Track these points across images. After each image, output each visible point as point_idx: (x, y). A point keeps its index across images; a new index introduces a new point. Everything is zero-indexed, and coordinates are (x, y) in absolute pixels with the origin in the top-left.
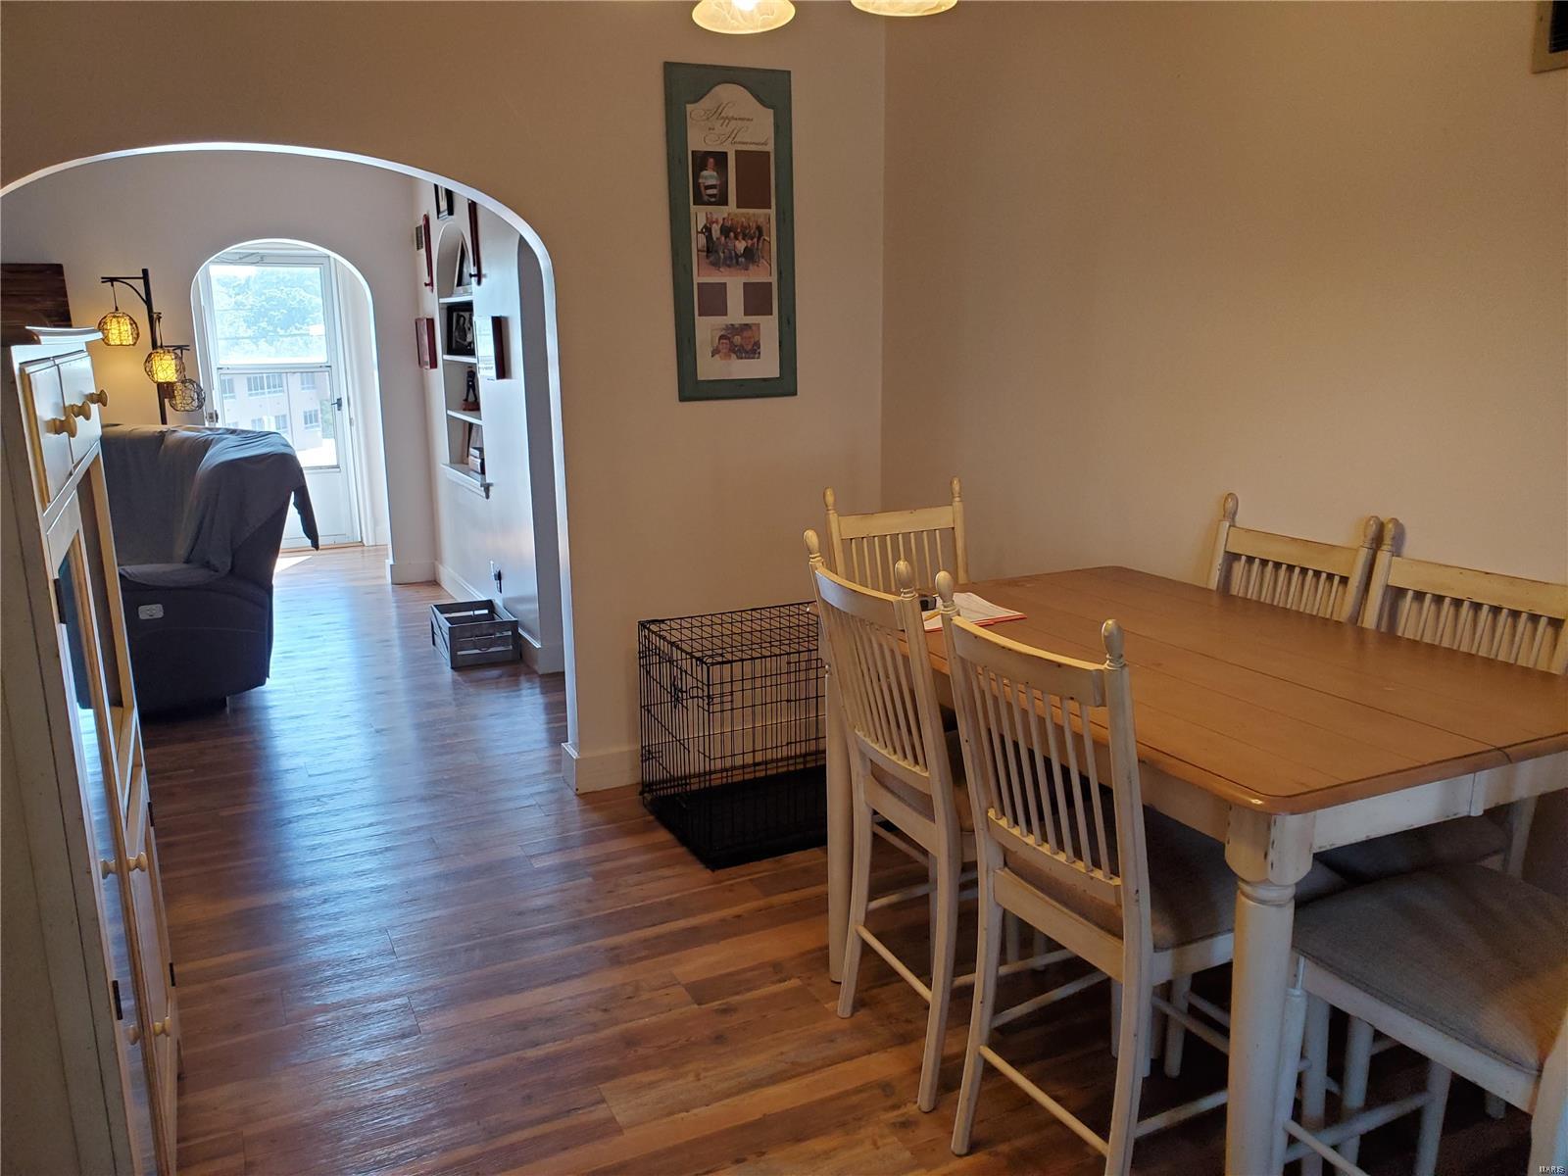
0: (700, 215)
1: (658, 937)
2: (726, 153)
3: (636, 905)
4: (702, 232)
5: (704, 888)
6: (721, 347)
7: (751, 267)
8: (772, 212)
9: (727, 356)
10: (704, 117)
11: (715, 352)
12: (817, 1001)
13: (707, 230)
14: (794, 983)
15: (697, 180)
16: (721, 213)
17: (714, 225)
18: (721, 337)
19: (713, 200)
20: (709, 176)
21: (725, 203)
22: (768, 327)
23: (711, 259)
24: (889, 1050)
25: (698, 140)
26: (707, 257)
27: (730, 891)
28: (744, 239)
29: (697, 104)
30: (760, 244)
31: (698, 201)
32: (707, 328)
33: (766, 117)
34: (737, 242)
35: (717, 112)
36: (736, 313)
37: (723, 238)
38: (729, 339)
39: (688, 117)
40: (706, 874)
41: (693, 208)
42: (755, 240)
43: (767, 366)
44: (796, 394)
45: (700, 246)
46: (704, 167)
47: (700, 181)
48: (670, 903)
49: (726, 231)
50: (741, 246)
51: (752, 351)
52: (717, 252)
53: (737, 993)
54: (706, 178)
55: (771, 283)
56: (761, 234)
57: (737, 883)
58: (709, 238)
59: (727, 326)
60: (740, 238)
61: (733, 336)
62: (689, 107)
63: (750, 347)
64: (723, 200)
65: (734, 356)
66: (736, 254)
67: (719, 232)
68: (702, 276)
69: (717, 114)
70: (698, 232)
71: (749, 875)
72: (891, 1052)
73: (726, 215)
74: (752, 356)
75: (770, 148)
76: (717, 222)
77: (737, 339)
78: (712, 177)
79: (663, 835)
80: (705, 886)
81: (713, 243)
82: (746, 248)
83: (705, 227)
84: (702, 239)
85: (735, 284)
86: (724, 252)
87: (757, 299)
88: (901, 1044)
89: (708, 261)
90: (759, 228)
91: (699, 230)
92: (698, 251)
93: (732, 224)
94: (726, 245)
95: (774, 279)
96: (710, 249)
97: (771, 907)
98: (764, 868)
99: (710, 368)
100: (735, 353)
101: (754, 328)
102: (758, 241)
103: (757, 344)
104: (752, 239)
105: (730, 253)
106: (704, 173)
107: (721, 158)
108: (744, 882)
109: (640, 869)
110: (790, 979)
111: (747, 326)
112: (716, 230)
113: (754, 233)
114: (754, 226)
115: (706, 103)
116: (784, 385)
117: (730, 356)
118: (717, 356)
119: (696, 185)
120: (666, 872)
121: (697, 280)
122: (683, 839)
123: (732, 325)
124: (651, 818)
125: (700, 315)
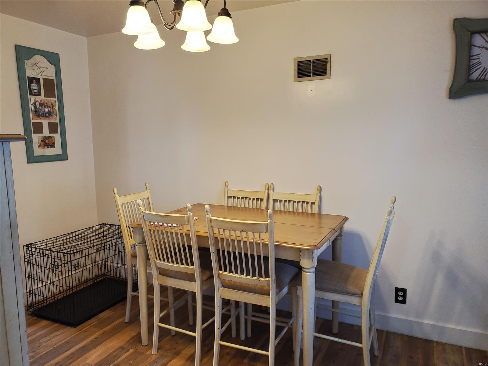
0: (32, 99)
1: (72, 354)
2: (39, 79)
3: (54, 347)
4: (33, 105)
5: (75, 334)
6: (41, 144)
7: (50, 117)
8: (56, 99)
9: (44, 147)
10: (32, 66)
11: (40, 146)
12: (143, 353)
13: (35, 104)
14: (131, 351)
15: (30, 86)
16: (39, 99)
17: (37, 102)
18: (42, 141)
19: (36, 94)
20: (34, 86)
21: (40, 95)
22: (57, 137)
23: (37, 114)
24: (176, 358)
25: (30, 73)
26: (35, 113)
27: (87, 331)
28: (47, 108)
29: (28, 61)
30: (53, 110)
31: (31, 94)
32: (36, 138)
33: (52, 68)
34: (45, 109)
35: (35, 64)
36: (46, 133)
37: (40, 107)
38: (44, 141)
39: (26, 65)
40: (73, 329)
41: (29, 96)
42: (51, 108)
43: (57, 150)
44: (68, 160)
45: (32, 110)
46: (32, 83)
47: (31, 87)
48: (67, 342)
49: (41, 105)
50: (47, 110)
51: (52, 145)
52: (38, 112)
53: (116, 360)
54: (33, 86)
55: (57, 123)
56: (53, 107)
57: (88, 328)
58: (35, 107)
59: (43, 137)
60: (46, 107)
61: (46, 141)
62: (26, 61)
63: (51, 144)
64: (40, 94)
65: (46, 147)
66: (45, 113)
67: (39, 105)
68: (33, 120)
69: (35, 65)
70: (31, 105)
71: (91, 324)
72: (176, 359)
73: (41, 100)
74: (52, 147)
75: (54, 78)
76: (38, 102)
77: (47, 142)
78: (35, 86)
79: (45, 323)
80: (77, 332)
81: (37, 108)
82: (48, 111)
83: (34, 103)
84: (33, 107)
85: (45, 123)
86: (41, 112)
87: (53, 128)
88: (177, 355)
89: (35, 115)
90: (52, 104)
91: (32, 104)
92: (32, 111)
93: (43, 103)
94: (41, 110)
95: (58, 121)
96: (36, 111)
97: (106, 332)
98: (93, 321)
99: (38, 151)
100: (46, 146)
101: (52, 138)
102: (52, 109)
103: (54, 143)
104: (50, 108)
105: (43, 112)
106: (32, 85)
107: (38, 80)
108: (90, 327)
109: (45, 335)
110: (130, 350)
111: (50, 137)
112: (38, 104)
113: (51, 106)
114: (51, 104)
115: (32, 61)
116: (63, 157)
117: (45, 147)
118: (40, 147)
119: (30, 88)
120: (56, 333)
121: (32, 121)
122: (55, 321)
123: (45, 137)
124: (35, 318)
125: (33, 133)
